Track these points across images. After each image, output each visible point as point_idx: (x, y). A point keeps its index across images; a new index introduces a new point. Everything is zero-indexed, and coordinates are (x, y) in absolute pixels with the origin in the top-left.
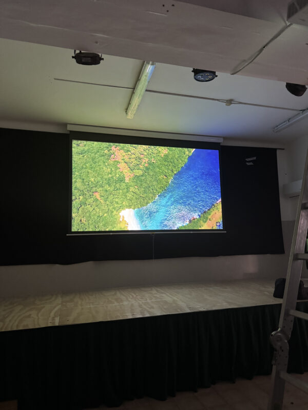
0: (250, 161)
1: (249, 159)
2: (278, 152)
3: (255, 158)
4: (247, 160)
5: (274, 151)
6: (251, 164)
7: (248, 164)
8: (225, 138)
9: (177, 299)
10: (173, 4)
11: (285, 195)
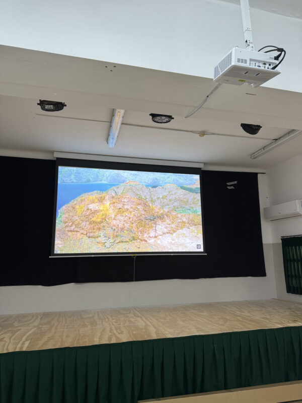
0: (231, 185)
1: (231, 183)
3: (236, 182)
4: (228, 184)
6: (232, 187)
7: (229, 188)
8: (205, 164)
9: (150, 324)
10: (115, 65)
11: (266, 218)
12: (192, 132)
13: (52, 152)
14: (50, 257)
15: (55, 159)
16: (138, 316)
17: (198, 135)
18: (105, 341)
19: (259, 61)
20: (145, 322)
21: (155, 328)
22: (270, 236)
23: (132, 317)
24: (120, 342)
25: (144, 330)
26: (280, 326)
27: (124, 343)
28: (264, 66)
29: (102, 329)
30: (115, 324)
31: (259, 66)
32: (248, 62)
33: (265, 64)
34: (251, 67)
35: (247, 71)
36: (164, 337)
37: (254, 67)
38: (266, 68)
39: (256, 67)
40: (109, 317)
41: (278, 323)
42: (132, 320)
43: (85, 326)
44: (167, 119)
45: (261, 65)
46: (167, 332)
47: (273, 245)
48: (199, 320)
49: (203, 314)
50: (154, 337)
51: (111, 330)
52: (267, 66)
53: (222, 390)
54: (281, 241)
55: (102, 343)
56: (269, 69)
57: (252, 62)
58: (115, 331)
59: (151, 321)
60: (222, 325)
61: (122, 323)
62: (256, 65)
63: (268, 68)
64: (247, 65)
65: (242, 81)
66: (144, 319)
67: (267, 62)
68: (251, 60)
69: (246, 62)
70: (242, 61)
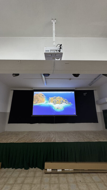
0: (85, 94)
2: (94, 91)
3: (86, 93)
4: (84, 94)
5: (93, 91)
6: (85, 95)
7: (84, 95)
8: (76, 88)
9: (54, 137)
10: (21, 61)
11: (97, 104)
12: (67, 79)
13: (32, 88)
14: (31, 116)
15: (33, 90)
16: (54, 134)
17: (69, 80)
18: (37, 142)
19: (54, 50)
20: (54, 136)
22: (99, 110)
24: (41, 142)
25: (51, 139)
26: (97, 141)
29: (40, 137)
30: (45, 136)
31: (54, 52)
33: (56, 51)
34: (51, 52)
35: (51, 54)
36: (55, 142)
38: (57, 52)
40: (45, 134)
41: (97, 140)
42: (51, 135)
43: (36, 136)
44: (48, 75)
45: (55, 51)
46: (57, 140)
47: (100, 112)
48: (71, 136)
50: (52, 141)
51: (42, 138)
52: (57, 51)
53: (74, 162)
54: (102, 111)
57: (51, 51)
58: (43, 138)
59: (56, 136)
60: (77, 139)
61: (47, 136)
64: (50, 52)
65: (54, 58)
66: (54, 135)
67: (57, 50)
68: (51, 50)
69: (49, 51)
70: (47, 51)
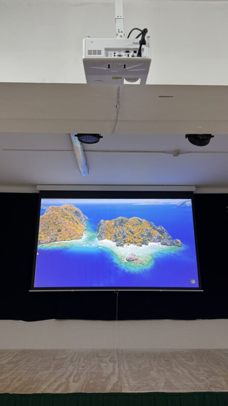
8: (197, 186)
12: (163, 152)
13: (35, 185)
14: (30, 291)
15: (38, 192)
16: (114, 362)
17: (171, 155)
18: (50, 390)
19: (120, 50)
20: (114, 369)
21: (119, 378)
23: (106, 362)
24: (65, 393)
25: (103, 380)
27: (69, 394)
28: (127, 54)
29: (61, 374)
30: (80, 368)
31: (120, 56)
32: (103, 52)
33: (127, 52)
34: (109, 57)
35: (109, 64)
36: (118, 391)
37: (113, 57)
38: (130, 57)
39: (116, 57)
40: (82, 360)
42: (103, 365)
44: (95, 139)
45: (123, 53)
46: (127, 385)
48: (179, 371)
49: (189, 363)
50: (108, 389)
51: (70, 375)
55: (44, 393)
56: (135, 57)
57: (110, 52)
58: (72, 378)
59: (122, 368)
60: (202, 381)
61: (89, 368)
62: (116, 55)
63: (133, 56)
64: (103, 56)
65: (117, 78)
67: (131, 49)
68: (107, 50)
69: (99, 52)
70: (95, 52)
